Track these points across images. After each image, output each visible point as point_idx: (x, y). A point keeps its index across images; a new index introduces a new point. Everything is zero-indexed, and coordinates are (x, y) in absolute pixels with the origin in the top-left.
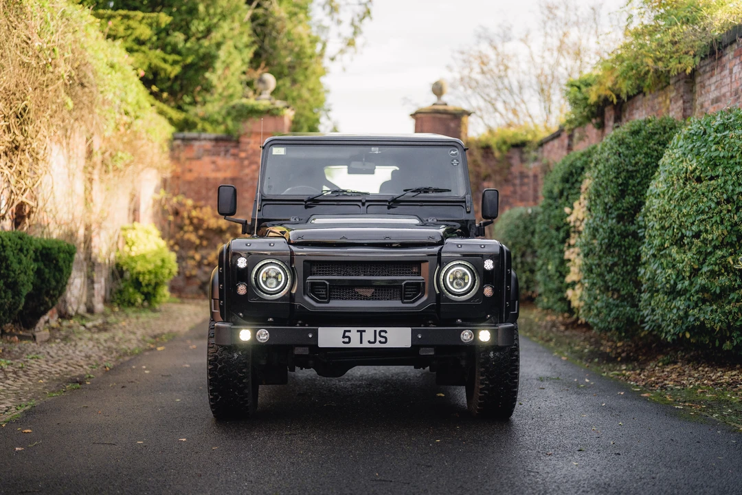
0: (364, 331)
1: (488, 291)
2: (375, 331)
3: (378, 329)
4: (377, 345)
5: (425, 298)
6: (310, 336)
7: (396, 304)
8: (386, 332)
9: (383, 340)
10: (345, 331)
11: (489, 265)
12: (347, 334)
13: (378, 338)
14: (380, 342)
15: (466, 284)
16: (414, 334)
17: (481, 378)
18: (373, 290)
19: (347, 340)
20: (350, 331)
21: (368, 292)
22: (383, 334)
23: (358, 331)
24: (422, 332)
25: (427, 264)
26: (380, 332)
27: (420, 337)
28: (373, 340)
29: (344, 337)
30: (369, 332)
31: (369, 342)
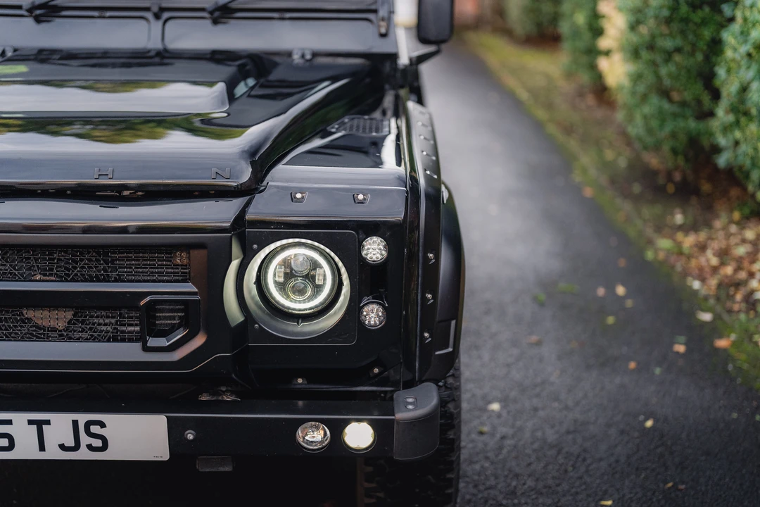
0: (48, 422)
1: (373, 315)
2: (75, 423)
3: (82, 418)
4: (83, 454)
5: (199, 341)
7: (129, 352)
8: (102, 425)
9: (97, 443)
11: (374, 249)
12: (3, 428)
13: (85, 440)
14: (90, 447)
15: (318, 289)
16: (175, 430)
17: (367, 485)
18: (69, 315)
19: (4, 442)
20: (9, 422)
21: (59, 319)
22: (95, 429)
23: (31, 422)
24: (197, 425)
25: (203, 253)
26: (88, 424)
27: (190, 436)
28: (70, 442)
30: (60, 426)
31: (62, 447)
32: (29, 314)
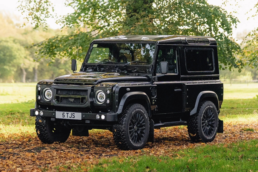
0: (68, 113)
1: (108, 101)
2: (71, 113)
3: (72, 113)
4: (72, 118)
5: (87, 103)
6: (54, 114)
9: (74, 117)
10: (63, 113)
12: (64, 114)
15: (103, 99)
16: (82, 115)
19: (63, 116)
20: (64, 113)
21: (72, 100)
22: (73, 115)
23: (67, 113)
26: (73, 114)
27: (84, 116)
29: (63, 115)
31: (70, 117)
32: (69, 99)
